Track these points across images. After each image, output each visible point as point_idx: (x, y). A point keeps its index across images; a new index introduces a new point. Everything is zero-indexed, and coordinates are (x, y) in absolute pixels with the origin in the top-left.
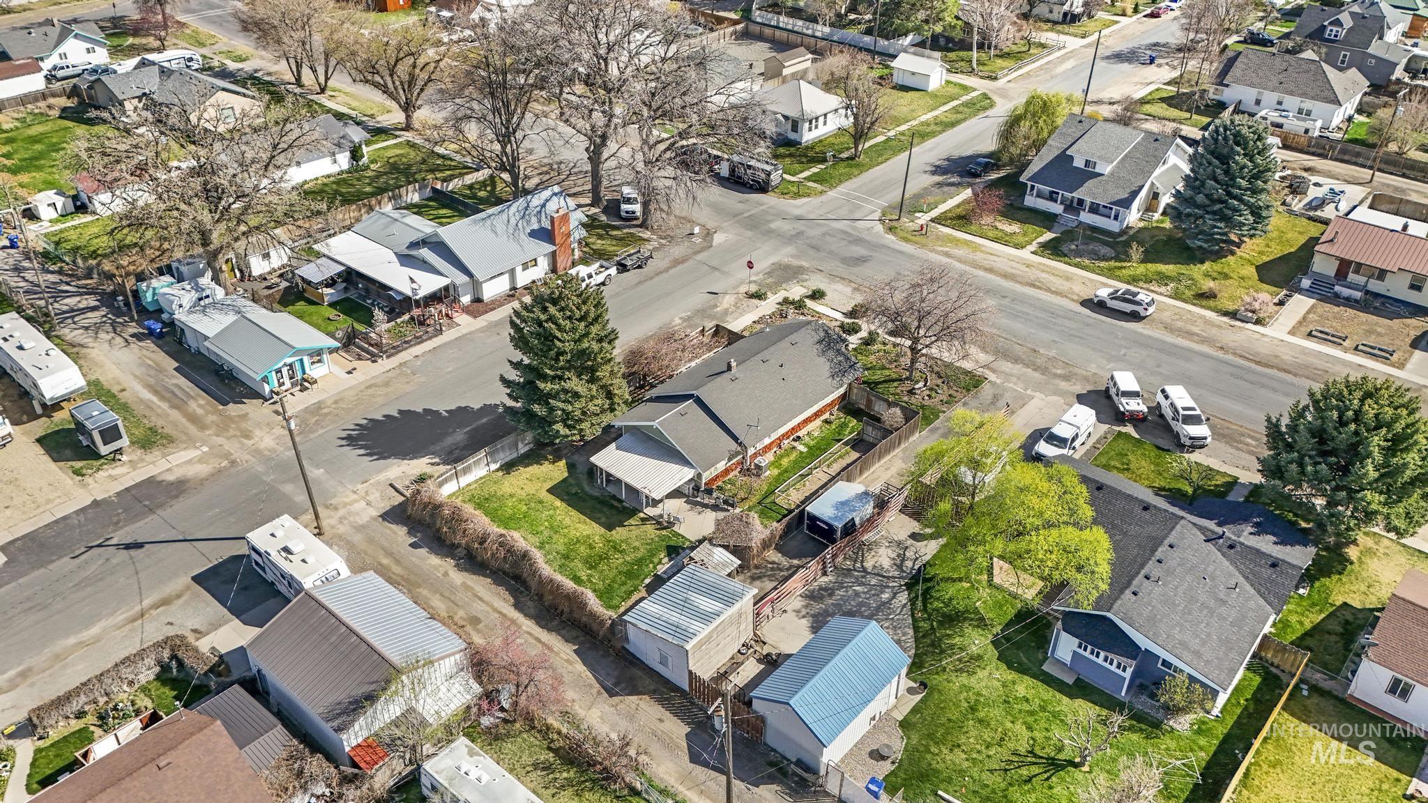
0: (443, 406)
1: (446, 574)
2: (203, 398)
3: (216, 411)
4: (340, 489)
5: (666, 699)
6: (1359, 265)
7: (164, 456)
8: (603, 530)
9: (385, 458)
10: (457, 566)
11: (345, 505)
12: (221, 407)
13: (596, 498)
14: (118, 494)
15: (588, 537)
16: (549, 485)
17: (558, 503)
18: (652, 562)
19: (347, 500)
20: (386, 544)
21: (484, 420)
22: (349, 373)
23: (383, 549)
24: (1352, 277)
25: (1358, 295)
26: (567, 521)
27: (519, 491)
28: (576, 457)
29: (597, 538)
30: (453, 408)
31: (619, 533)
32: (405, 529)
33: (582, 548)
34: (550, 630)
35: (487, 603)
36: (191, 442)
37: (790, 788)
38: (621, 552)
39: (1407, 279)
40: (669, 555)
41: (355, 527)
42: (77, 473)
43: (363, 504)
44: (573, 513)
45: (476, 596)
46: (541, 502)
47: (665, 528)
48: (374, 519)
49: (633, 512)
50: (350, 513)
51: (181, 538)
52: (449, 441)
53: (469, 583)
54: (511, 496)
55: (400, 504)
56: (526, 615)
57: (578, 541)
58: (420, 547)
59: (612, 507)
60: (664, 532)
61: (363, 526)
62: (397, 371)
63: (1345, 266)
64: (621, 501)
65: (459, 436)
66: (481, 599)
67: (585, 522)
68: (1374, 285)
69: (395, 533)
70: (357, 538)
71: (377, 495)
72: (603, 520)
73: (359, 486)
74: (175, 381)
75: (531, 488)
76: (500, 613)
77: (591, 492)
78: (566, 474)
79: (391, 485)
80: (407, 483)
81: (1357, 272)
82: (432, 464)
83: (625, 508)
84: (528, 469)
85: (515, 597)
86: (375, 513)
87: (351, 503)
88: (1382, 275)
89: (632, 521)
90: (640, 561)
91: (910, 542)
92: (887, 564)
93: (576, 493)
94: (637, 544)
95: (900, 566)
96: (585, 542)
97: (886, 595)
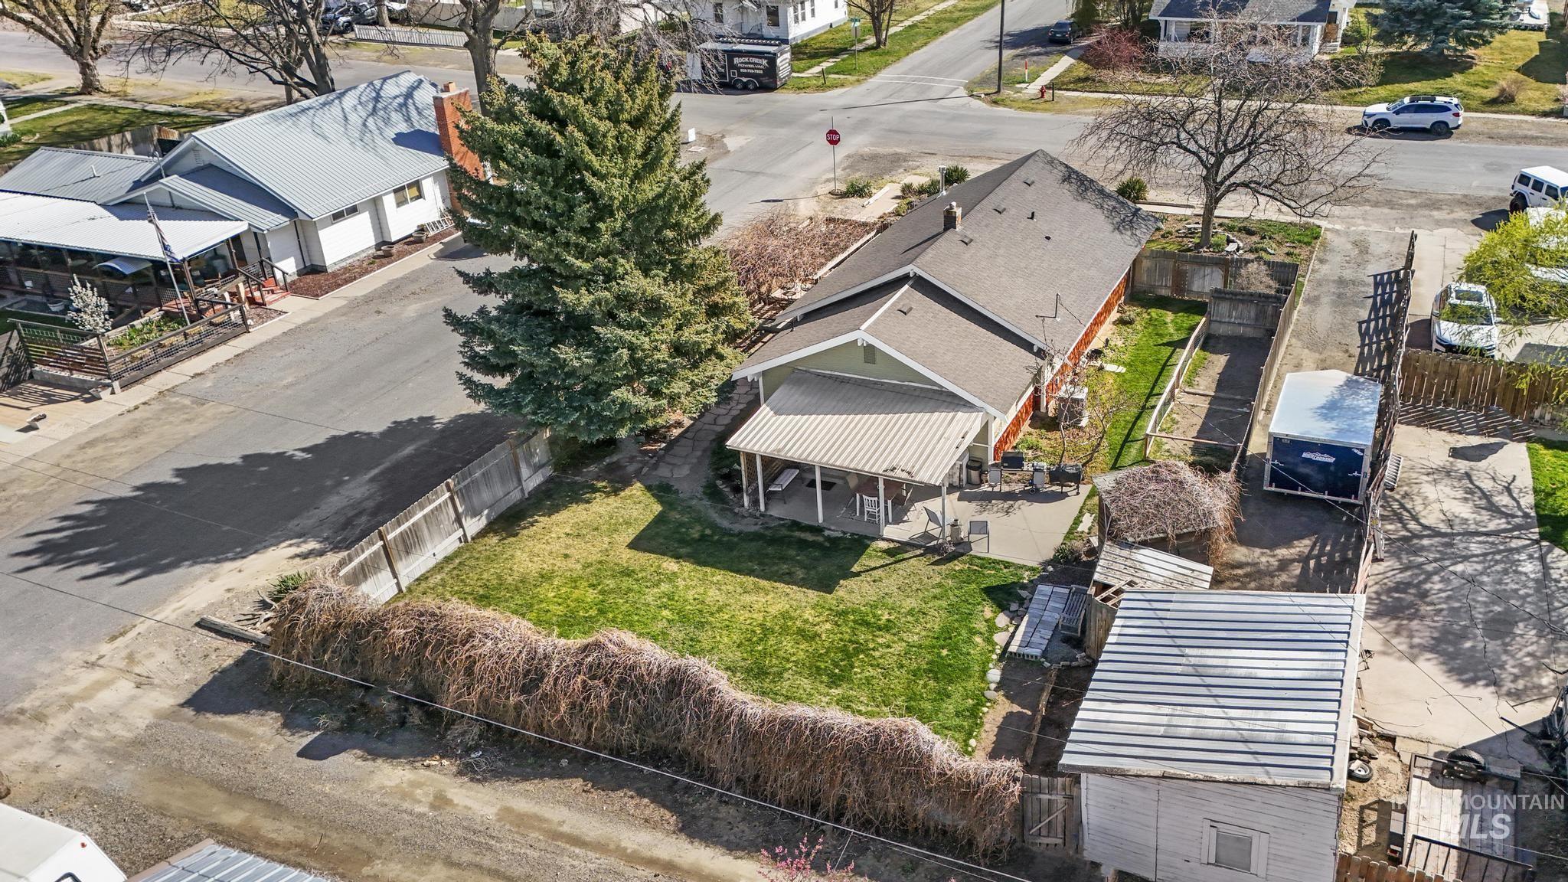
0: (293, 441)
1: (441, 801)
4: (44, 667)
8: (813, 595)
9: (163, 569)
11: (68, 702)
13: (756, 537)
15: (785, 615)
16: (630, 534)
17: (670, 565)
18: (973, 632)
19: (71, 689)
20: (226, 772)
21: (409, 450)
22: (30, 428)
23: (218, 784)
26: (713, 595)
27: (559, 563)
28: (664, 472)
29: (809, 614)
30: (320, 439)
31: (852, 592)
32: (273, 718)
33: (788, 644)
35: (600, 847)
38: (887, 628)
40: (1003, 607)
41: (112, 753)
43: (126, 687)
44: (719, 576)
45: (557, 836)
46: (627, 573)
47: (954, 557)
48: (171, 715)
49: (859, 544)
50: (88, 720)
52: (334, 503)
53: (522, 805)
54: (546, 577)
55: (240, 663)
57: (767, 631)
58: (336, 751)
59: (803, 544)
60: (957, 565)
61: (138, 742)
62: (156, 406)
64: (818, 530)
65: (358, 489)
66: (576, 841)
67: (758, 589)
69: (245, 734)
70: (125, 780)
71: (165, 656)
72: (800, 574)
73: (105, 648)
75: (588, 551)
76: (651, 862)
77: (737, 528)
78: (657, 508)
79: (202, 624)
80: (248, 609)
82: (305, 556)
83: (834, 541)
85: (675, 807)
86: (166, 701)
87: (87, 694)
89: (865, 562)
90: (946, 636)
91: (1462, 465)
92: (1464, 511)
93: (703, 538)
94: (911, 603)
95: (1494, 509)
96: (785, 630)
97: (1530, 568)
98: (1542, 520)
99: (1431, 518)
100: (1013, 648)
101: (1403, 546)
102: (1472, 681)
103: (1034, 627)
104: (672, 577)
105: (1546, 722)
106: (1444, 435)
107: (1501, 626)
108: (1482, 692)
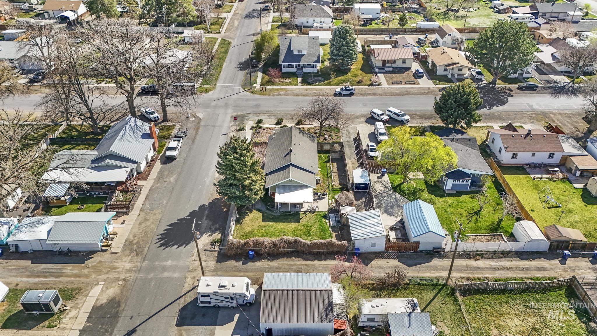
1: (269, 265)
2: (70, 266)
3: (84, 268)
5: (382, 256)
6: (388, 61)
7: (86, 296)
8: (297, 223)
10: (268, 260)
12: (83, 265)
13: (282, 216)
14: (87, 321)
15: (295, 228)
16: (261, 219)
17: (271, 224)
18: (324, 224)
19: (195, 265)
20: (234, 269)
21: (206, 212)
22: (122, 223)
24: (387, 65)
25: (391, 69)
26: (282, 227)
27: (253, 227)
28: (257, 207)
29: (298, 227)
30: (188, 214)
31: (302, 221)
32: (233, 261)
33: (299, 232)
34: (325, 260)
35: (295, 265)
36: (91, 285)
37: (438, 257)
38: (311, 226)
39: (401, 61)
40: (326, 219)
41: (213, 271)
42: (50, 327)
44: (280, 224)
45: (288, 265)
46: (267, 226)
47: (314, 212)
48: (216, 264)
49: (298, 213)
51: (147, 317)
52: (204, 225)
54: (252, 230)
55: (219, 255)
56: (312, 260)
58: (247, 263)
59: (289, 215)
60: (316, 213)
61: (216, 269)
62: (143, 213)
63: (384, 62)
64: (290, 212)
65: (205, 222)
66: (291, 265)
67: (288, 224)
68: (394, 65)
69: (230, 264)
71: (205, 256)
72: (292, 220)
73: (193, 258)
74: (42, 267)
75: (256, 224)
76: (303, 265)
77: (277, 214)
78: (261, 213)
79: (205, 250)
80: (211, 246)
81: (388, 63)
82: (210, 235)
83: (294, 213)
84: (246, 219)
85: (300, 258)
88: (394, 61)
89: (302, 216)
90: (320, 225)
91: (380, 180)
92: (383, 188)
93: (273, 218)
94: (312, 221)
95: (386, 187)
96: (297, 230)
97: (393, 196)
98: (393, 188)
99: (379, 191)
100: (331, 225)
101: (377, 196)
102: (391, 216)
103: (333, 221)
104: (273, 226)
105: (401, 220)
106: (375, 174)
107: (392, 207)
108: (392, 217)
